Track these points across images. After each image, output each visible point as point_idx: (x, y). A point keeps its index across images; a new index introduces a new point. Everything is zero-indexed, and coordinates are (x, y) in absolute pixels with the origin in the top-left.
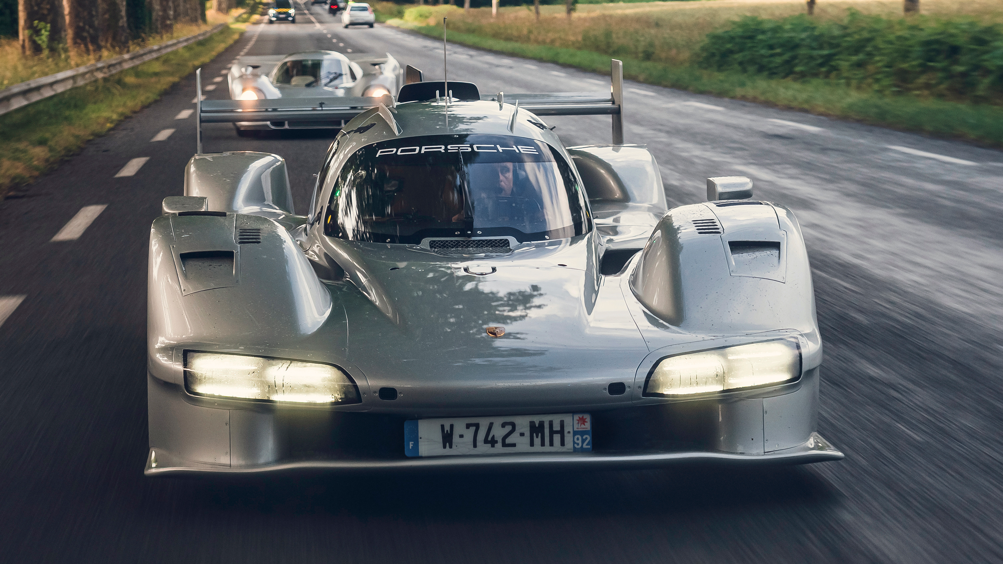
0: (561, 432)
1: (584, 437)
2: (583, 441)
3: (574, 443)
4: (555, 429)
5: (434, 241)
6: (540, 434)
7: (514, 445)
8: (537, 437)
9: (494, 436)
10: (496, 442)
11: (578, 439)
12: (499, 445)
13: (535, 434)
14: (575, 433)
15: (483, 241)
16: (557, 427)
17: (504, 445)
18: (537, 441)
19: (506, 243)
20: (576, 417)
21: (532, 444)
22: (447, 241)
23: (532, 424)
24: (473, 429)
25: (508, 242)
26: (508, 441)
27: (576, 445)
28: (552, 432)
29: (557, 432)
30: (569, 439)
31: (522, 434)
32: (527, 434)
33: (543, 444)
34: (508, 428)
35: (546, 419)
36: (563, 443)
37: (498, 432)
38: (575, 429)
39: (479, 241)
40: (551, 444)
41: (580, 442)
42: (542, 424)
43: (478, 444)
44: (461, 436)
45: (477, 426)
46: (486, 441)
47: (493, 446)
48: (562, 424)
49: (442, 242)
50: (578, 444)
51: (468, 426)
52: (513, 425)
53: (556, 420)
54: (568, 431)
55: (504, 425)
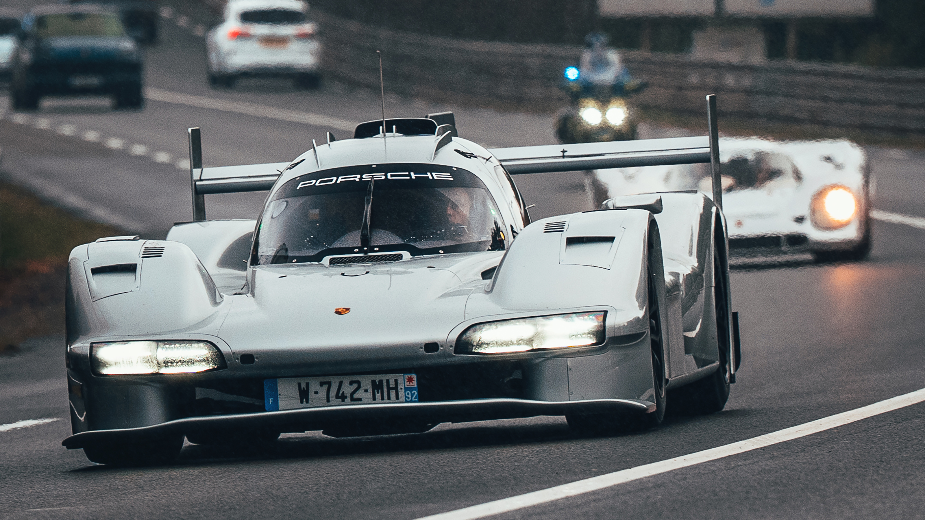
0: (396, 388)
1: (413, 392)
2: (412, 395)
3: (406, 397)
4: (391, 386)
5: (334, 258)
6: (380, 391)
7: (360, 400)
8: (378, 393)
9: (343, 392)
10: (346, 397)
11: (408, 394)
12: (348, 400)
13: (376, 391)
14: (406, 389)
15: (379, 256)
16: (392, 384)
17: (352, 399)
18: (378, 396)
19: (400, 257)
20: (407, 376)
21: (374, 399)
22: (345, 258)
23: (373, 382)
24: (326, 387)
25: (402, 257)
26: (356, 396)
27: (407, 399)
28: (389, 389)
29: (392, 389)
30: (401, 393)
31: (366, 391)
32: (370, 390)
33: (383, 399)
34: (355, 386)
35: (384, 377)
36: (397, 398)
37: (347, 389)
38: (406, 386)
39: (375, 256)
40: (389, 398)
41: (410, 396)
42: (381, 382)
43: (331, 399)
44: (316, 393)
45: (329, 384)
46: (337, 397)
47: (343, 401)
48: (396, 381)
49: (341, 258)
50: (409, 398)
51: (322, 384)
52: (359, 383)
53: (392, 378)
54: (400, 387)
55: (351, 383)
